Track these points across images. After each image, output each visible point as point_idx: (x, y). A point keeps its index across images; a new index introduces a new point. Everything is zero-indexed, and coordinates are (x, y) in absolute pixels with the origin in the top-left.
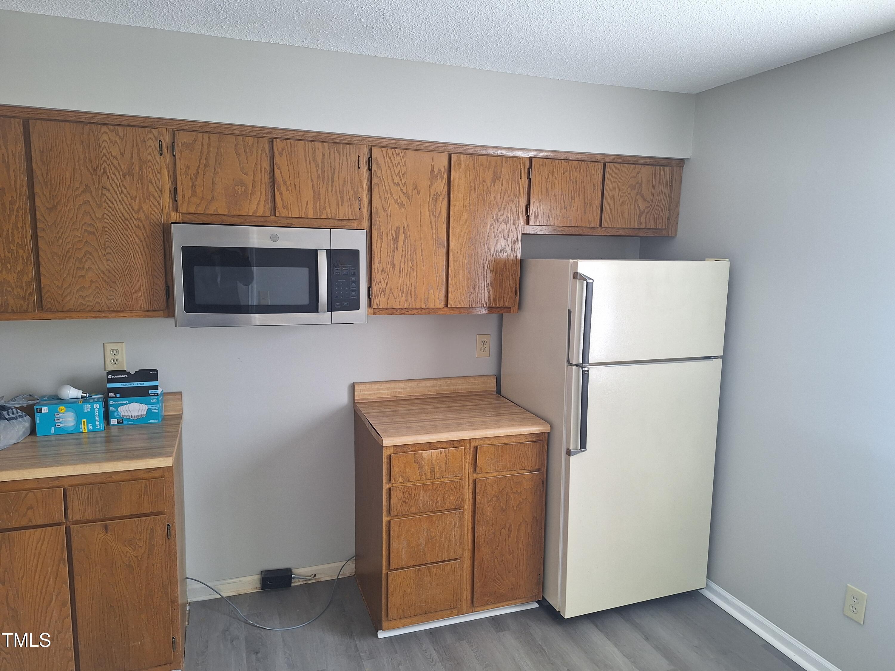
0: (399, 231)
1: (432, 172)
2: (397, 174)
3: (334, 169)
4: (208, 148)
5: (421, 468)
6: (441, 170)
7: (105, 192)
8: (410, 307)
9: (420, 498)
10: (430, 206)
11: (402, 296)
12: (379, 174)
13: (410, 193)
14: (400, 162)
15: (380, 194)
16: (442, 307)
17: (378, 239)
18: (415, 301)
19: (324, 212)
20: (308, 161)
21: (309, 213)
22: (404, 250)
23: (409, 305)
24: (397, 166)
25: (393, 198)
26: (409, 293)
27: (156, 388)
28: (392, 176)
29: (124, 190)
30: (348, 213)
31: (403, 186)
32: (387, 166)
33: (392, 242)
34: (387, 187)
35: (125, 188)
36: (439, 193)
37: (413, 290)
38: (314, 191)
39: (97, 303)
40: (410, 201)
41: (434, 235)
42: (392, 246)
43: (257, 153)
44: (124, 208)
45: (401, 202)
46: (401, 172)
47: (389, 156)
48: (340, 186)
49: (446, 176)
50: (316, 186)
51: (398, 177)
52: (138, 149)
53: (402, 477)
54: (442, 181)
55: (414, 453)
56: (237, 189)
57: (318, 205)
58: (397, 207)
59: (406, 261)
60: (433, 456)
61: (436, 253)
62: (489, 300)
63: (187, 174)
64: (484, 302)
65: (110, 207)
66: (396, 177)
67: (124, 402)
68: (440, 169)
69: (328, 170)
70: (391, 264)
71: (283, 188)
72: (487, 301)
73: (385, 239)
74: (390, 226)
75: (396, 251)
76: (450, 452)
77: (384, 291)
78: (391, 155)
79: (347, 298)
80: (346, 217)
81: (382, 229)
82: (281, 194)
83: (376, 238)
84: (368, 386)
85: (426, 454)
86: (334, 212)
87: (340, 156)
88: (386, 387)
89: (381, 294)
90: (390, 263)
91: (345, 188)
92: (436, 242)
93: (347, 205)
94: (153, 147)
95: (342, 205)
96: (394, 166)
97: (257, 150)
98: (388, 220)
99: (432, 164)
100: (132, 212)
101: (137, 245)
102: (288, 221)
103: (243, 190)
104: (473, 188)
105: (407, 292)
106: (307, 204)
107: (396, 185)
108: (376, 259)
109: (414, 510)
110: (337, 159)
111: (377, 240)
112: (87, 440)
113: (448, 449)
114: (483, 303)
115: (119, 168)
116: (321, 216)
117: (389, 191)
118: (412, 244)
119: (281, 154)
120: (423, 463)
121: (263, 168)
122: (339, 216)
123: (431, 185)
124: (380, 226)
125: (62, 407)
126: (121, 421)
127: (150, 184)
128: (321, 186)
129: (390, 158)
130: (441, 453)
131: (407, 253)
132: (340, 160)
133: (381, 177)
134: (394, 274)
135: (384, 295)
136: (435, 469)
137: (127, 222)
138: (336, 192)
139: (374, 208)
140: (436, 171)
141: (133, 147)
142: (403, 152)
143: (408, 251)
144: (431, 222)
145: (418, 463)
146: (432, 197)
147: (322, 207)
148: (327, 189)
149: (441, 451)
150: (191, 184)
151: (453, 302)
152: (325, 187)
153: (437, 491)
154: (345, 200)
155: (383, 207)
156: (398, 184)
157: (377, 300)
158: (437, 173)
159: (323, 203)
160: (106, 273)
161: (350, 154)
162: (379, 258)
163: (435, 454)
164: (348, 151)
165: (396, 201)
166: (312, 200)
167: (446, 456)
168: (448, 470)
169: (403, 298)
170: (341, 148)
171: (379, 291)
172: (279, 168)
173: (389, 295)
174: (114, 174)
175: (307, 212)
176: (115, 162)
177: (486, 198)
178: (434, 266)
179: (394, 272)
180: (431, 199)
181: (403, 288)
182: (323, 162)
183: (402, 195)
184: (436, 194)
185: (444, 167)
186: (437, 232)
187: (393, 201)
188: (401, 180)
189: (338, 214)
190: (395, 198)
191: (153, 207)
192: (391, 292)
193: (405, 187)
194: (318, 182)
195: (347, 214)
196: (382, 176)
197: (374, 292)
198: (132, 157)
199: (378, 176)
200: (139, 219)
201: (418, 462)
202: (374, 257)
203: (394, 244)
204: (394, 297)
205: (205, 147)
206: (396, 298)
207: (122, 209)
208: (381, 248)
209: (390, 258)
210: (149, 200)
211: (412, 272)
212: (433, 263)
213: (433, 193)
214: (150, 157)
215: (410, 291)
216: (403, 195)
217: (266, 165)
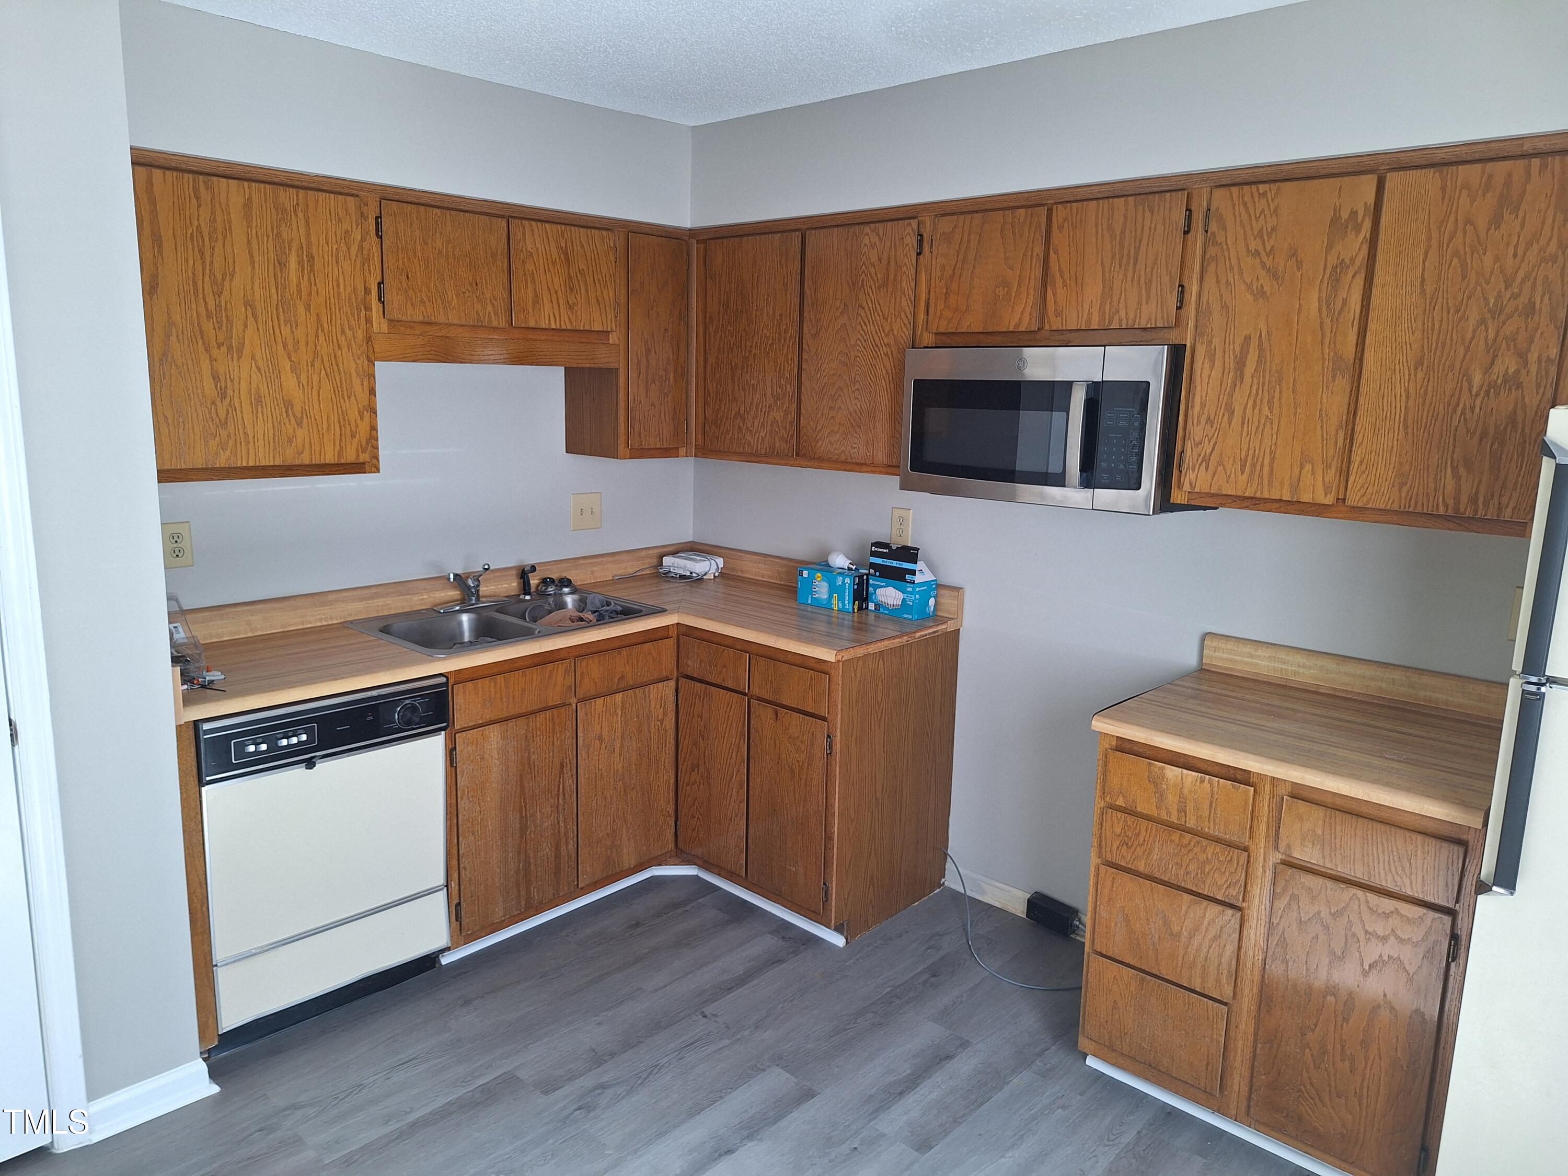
0: (1248, 346)
1: (1334, 221)
2: (1256, 234)
3: (1140, 241)
4: (969, 235)
5: (1161, 795)
6: (1356, 212)
7: (861, 311)
8: (1258, 495)
9: (1154, 848)
10: (1324, 290)
11: (1243, 473)
12: (1220, 239)
13: (1281, 268)
14: (1266, 209)
15: (1217, 277)
16: (1331, 503)
17: (1206, 360)
18: (1269, 485)
19: (1116, 318)
20: (1100, 232)
21: (1093, 322)
22: (1255, 381)
23: (1255, 493)
24: (1257, 219)
25: (1244, 281)
26: (1258, 467)
27: (913, 572)
28: (1245, 239)
29: (878, 307)
30: (1156, 316)
31: (1268, 255)
32: (1238, 220)
33: (1232, 367)
34: (1234, 261)
35: (879, 304)
36: (1347, 261)
37: (1267, 462)
38: (1104, 282)
39: (843, 451)
40: (1278, 284)
41: (1327, 351)
42: (1231, 374)
43: (1029, 232)
44: (876, 330)
45: (1259, 286)
46: (1265, 228)
47: (1243, 200)
48: (1147, 270)
49: (1367, 225)
50: (1107, 275)
51: (1258, 240)
52: (896, 251)
53: (1124, 797)
54: (1356, 236)
55: (1149, 763)
56: (997, 292)
57: (1107, 307)
58: (1250, 298)
59: (1258, 403)
60: (1184, 780)
61: (1327, 387)
62: (1457, 499)
63: (941, 278)
64: (1441, 504)
65: (863, 330)
66: (1255, 239)
67: (882, 584)
68: (1354, 209)
69: (1130, 245)
70: (1226, 409)
71: (1059, 283)
72: (1451, 502)
73: (1218, 363)
74: (1232, 337)
75: (1238, 385)
76: (1220, 785)
77: (1206, 460)
78: (1247, 198)
79: (1121, 466)
80: (1151, 324)
81: (1216, 341)
82: (1054, 294)
83: (1202, 360)
84: (1230, 645)
85: (1172, 772)
86: (1131, 316)
87: (1152, 215)
88: (1267, 655)
89: (1200, 465)
90: (1223, 406)
91: (1155, 271)
92: (1331, 364)
93: (1155, 304)
94: (910, 245)
95: (1147, 303)
96: (1253, 218)
97: (1030, 228)
98: (1229, 325)
99: (1338, 203)
100: (883, 335)
101: (884, 378)
102: (1062, 337)
103: (1005, 292)
104: (1434, 242)
105: (1254, 465)
106: (1091, 307)
107: (1252, 255)
108: (1197, 399)
109: (1143, 866)
110: (1147, 222)
111: (1203, 363)
112: (836, 620)
113: (1217, 779)
114: (1437, 505)
115: (876, 278)
116: (1110, 325)
117: (1236, 269)
118: (1274, 368)
119: (1061, 228)
120: (1165, 786)
121: (1035, 254)
122: (1139, 323)
123: (1330, 247)
124: (1212, 337)
125: (819, 575)
126: (878, 607)
127: (903, 296)
128: (1116, 274)
129: (1245, 204)
130: (1202, 781)
131: (1260, 388)
132: (1151, 223)
133: (1224, 244)
134: (1231, 428)
135: (1207, 468)
136: (1188, 808)
137: (877, 349)
138: (1139, 281)
139: (1205, 302)
140: (1345, 215)
141: (891, 248)
142: (1274, 186)
143: (1263, 384)
144: (1321, 324)
145: (1156, 784)
146: (1328, 271)
147: (1113, 310)
148: (1125, 276)
149: (1201, 777)
150: (945, 290)
151: (1359, 495)
152: (1121, 276)
153: (1190, 851)
154: (1153, 291)
155: (1221, 300)
156: (1257, 253)
157: (1191, 476)
158: (1346, 221)
159: (1115, 303)
160: (854, 414)
161: (1170, 208)
162: (1204, 398)
163: (1190, 780)
164: (1167, 205)
165: (1249, 287)
166: (1099, 299)
167: (1212, 791)
168: (1214, 820)
169: (1245, 476)
170: (1156, 200)
171: (1198, 459)
172: (1056, 252)
173: (1216, 468)
174: (871, 287)
175: (1089, 320)
176: (872, 270)
177: (1469, 261)
178: (1321, 415)
179: (1230, 423)
180: (1327, 275)
181: (1247, 456)
182: (1123, 232)
183: (1262, 274)
184: (1341, 264)
185: (1366, 203)
186: (1335, 343)
187: (1243, 287)
188: (1264, 244)
189: (1138, 319)
190: (1248, 281)
191: (903, 327)
192: (1220, 463)
193: (1272, 257)
194: (1111, 265)
195: (1153, 318)
196: (1226, 241)
197: (1187, 461)
198: (889, 263)
199: (1219, 242)
200: (888, 345)
201: (1156, 781)
202: (1194, 394)
203: (1236, 369)
204: (1226, 474)
205: (966, 235)
206: (1230, 476)
207: (874, 332)
208: (1209, 378)
209: (1226, 397)
210: (901, 318)
211: (1268, 426)
212: (1319, 408)
213: (1332, 260)
214: (906, 260)
215: (1259, 463)
216: (1265, 274)
217: (1039, 250)
